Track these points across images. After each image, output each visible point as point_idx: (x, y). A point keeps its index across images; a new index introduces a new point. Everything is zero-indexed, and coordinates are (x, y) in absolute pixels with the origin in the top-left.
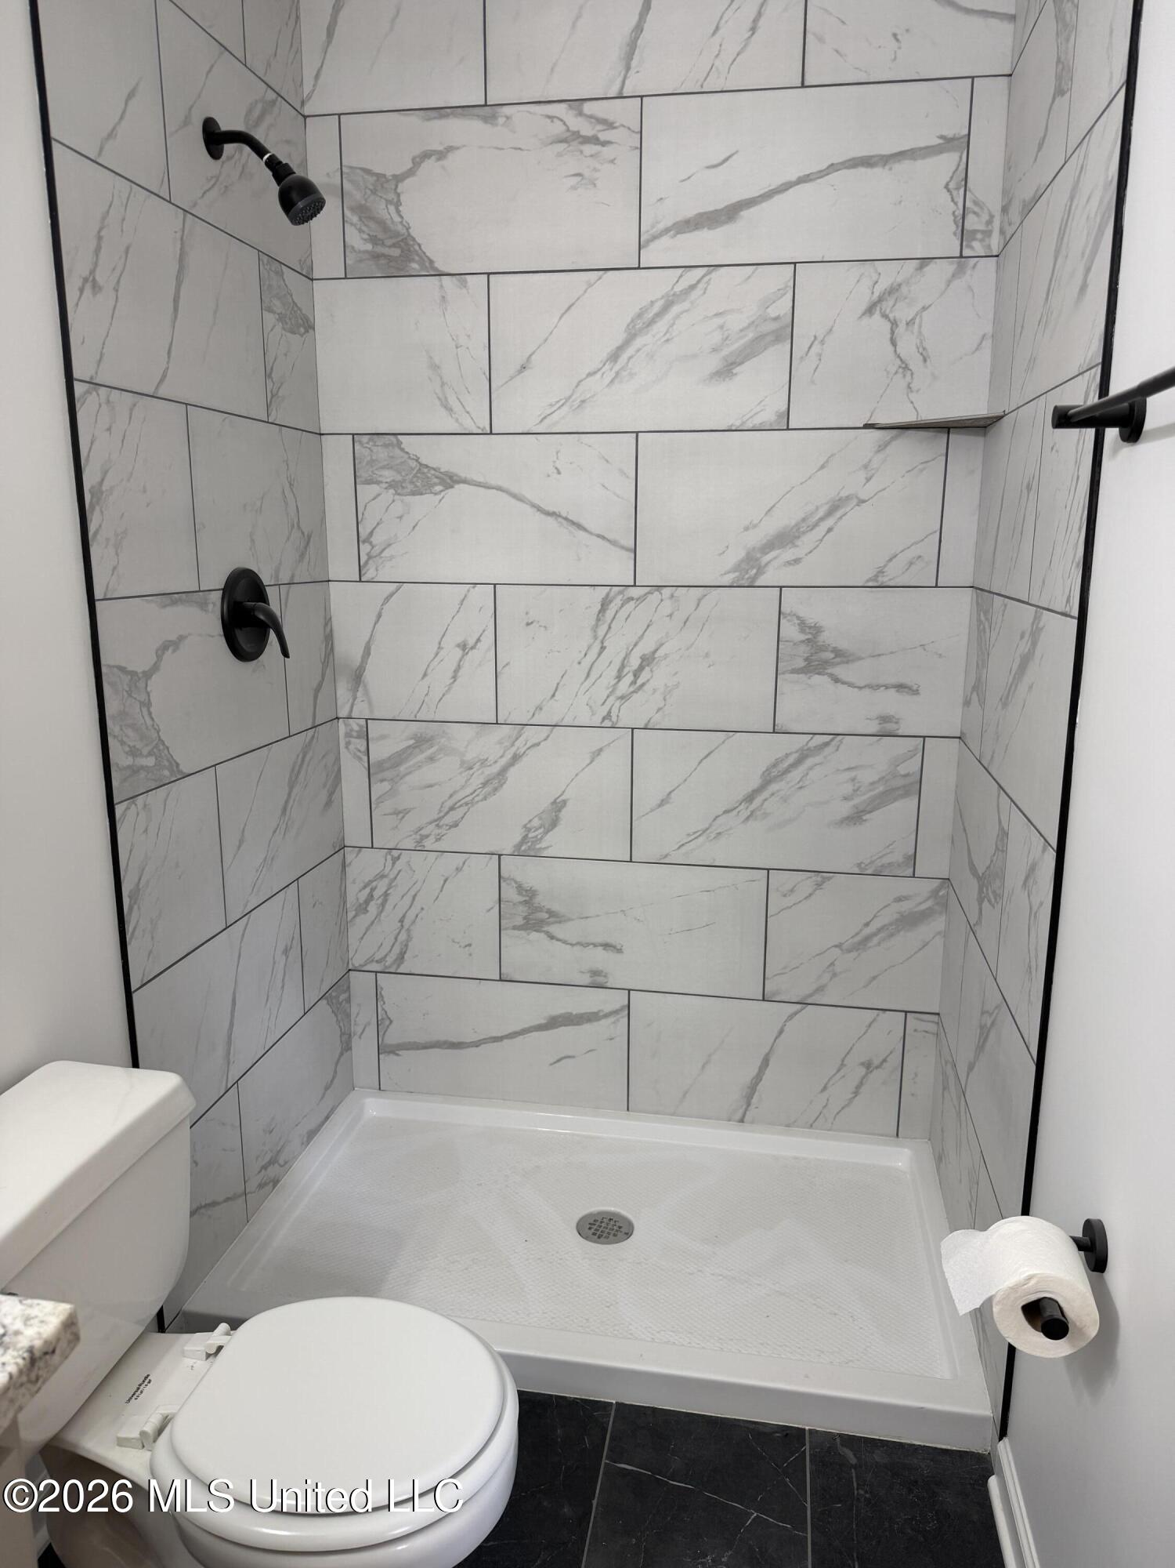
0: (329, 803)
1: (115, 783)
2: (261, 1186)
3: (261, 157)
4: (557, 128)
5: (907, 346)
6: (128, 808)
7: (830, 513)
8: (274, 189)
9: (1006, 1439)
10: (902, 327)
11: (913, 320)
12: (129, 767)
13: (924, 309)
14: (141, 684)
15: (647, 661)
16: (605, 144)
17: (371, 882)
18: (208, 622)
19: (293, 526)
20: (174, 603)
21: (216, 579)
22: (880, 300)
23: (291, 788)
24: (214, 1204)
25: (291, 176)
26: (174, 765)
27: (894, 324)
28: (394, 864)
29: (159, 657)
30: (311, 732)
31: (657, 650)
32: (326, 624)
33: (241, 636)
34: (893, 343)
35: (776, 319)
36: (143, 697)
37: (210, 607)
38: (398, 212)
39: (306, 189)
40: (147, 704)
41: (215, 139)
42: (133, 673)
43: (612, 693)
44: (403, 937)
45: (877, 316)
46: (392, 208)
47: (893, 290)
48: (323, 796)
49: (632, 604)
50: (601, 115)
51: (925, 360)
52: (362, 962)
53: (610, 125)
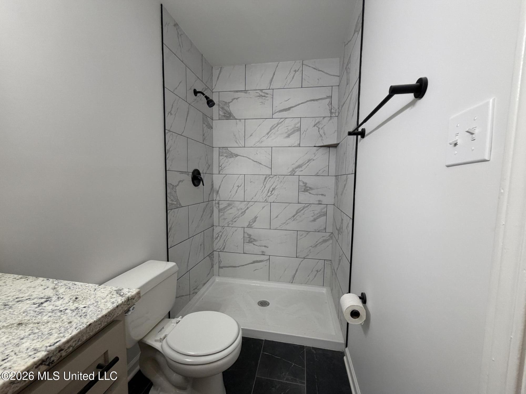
0: (211, 216)
1: (168, 206)
2: (193, 293)
3: (204, 96)
4: (258, 94)
5: (321, 132)
6: (170, 211)
7: (308, 162)
8: (206, 101)
9: (347, 348)
10: (320, 129)
11: (322, 128)
12: (171, 203)
13: (325, 126)
14: (175, 188)
15: (274, 189)
16: (266, 97)
17: (218, 233)
18: (189, 178)
19: (207, 163)
20: (182, 173)
21: (191, 170)
22: (316, 124)
23: (203, 212)
24: (183, 296)
25: (209, 99)
26: (180, 204)
27: (319, 128)
28: (223, 229)
29: (179, 183)
30: (208, 202)
31: (275, 187)
32: (212, 182)
33: (195, 182)
34: (319, 132)
35: (297, 127)
36: (175, 190)
37: (190, 175)
38: (229, 108)
39: (212, 101)
40: (176, 192)
41: (196, 93)
42: (173, 185)
43: (267, 195)
44: (224, 244)
45: (316, 127)
46: (228, 108)
47: (318, 122)
48: (210, 215)
49: (271, 178)
50: (266, 92)
51: (325, 135)
52: (216, 249)
53: (267, 94)
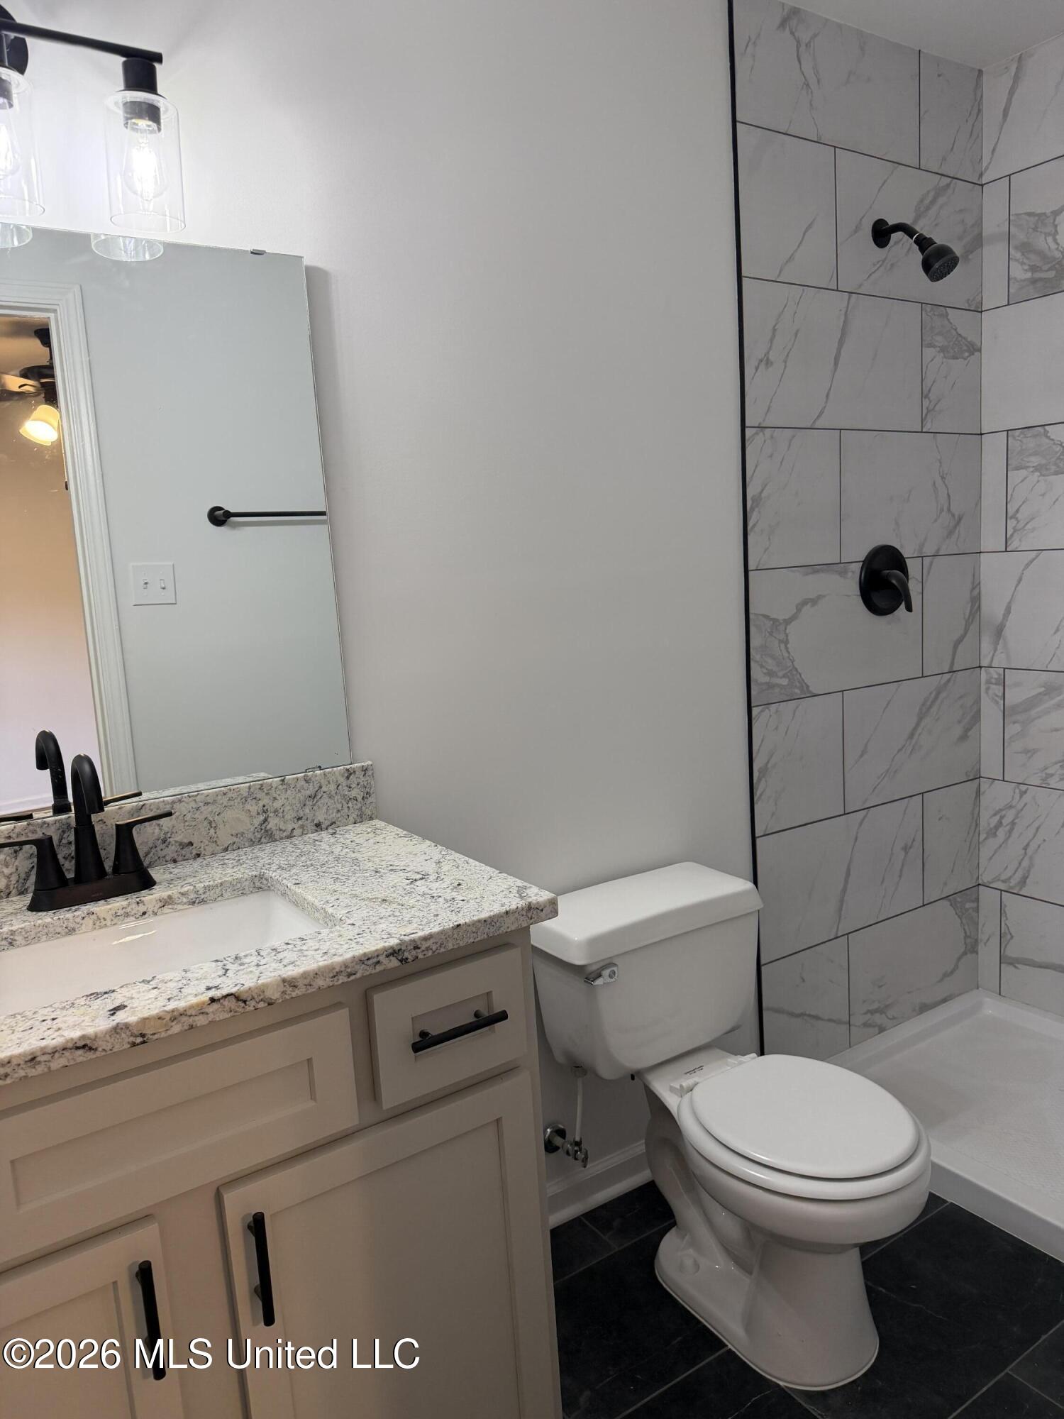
0: (964, 737)
1: (753, 693)
2: (866, 1025)
3: (912, 239)
6: (762, 711)
12: (767, 683)
14: (782, 628)
17: (1000, 810)
18: (851, 585)
19: (942, 510)
20: (815, 572)
21: (858, 552)
23: (920, 719)
25: (933, 246)
26: (804, 687)
28: (1021, 797)
29: (799, 609)
30: (948, 676)
32: (973, 589)
37: (850, 574)
38: (1056, 240)
39: (944, 252)
40: (786, 642)
42: (775, 620)
44: (1026, 863)
46: (1050, 239)
52: (989, 879)
